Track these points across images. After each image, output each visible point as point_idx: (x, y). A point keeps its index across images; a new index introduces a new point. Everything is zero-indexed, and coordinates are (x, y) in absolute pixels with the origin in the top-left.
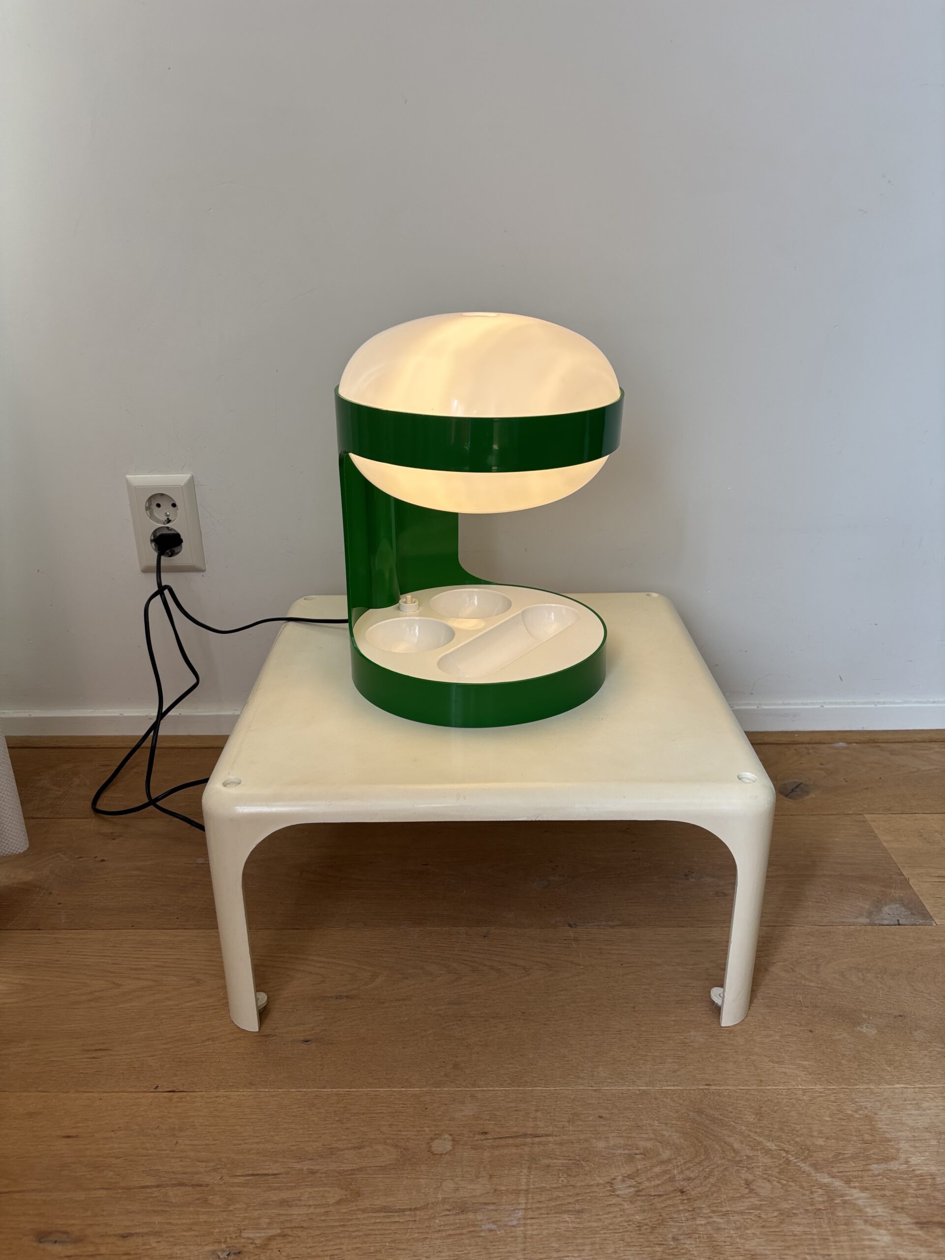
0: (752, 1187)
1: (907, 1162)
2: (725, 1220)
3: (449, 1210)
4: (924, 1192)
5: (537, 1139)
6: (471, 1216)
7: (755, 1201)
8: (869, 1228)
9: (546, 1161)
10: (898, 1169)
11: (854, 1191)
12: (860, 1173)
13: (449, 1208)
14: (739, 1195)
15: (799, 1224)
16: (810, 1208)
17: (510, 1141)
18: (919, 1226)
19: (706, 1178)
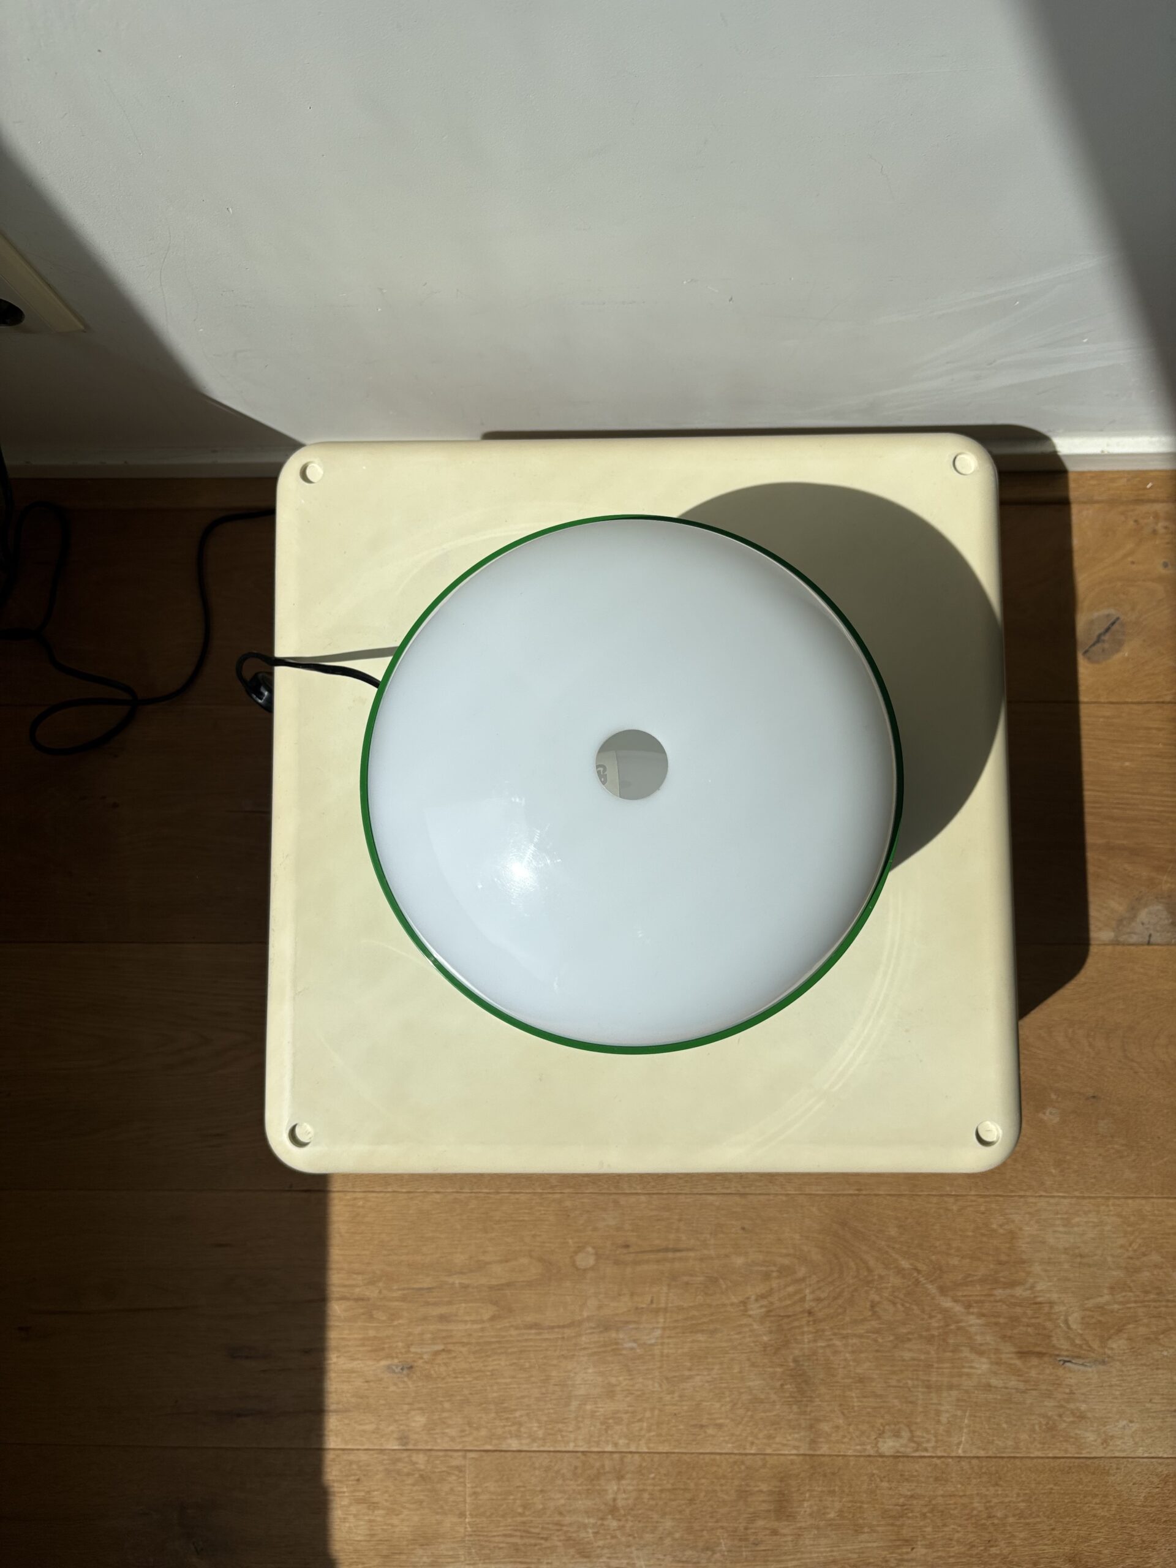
0: (877, 1309)
1: (1032, 1287)
2: (844, 1342)
3: (594, 1328)
4: (1037, 1321)
5: (678, 1254)
6: (613, 1335)
7: (875, 1324)
8: (973, 1356)
9: (686, 1279)
10: (1021, 1295)
11: (972, 1317)
12: (983, 1298)
13: (594, 1326)
14: (861, 1317)
15: (910, 1350)
16: (924, 1334)
17: (652, 1256)
18: (1019, 1355)
19: (835, 1299)
